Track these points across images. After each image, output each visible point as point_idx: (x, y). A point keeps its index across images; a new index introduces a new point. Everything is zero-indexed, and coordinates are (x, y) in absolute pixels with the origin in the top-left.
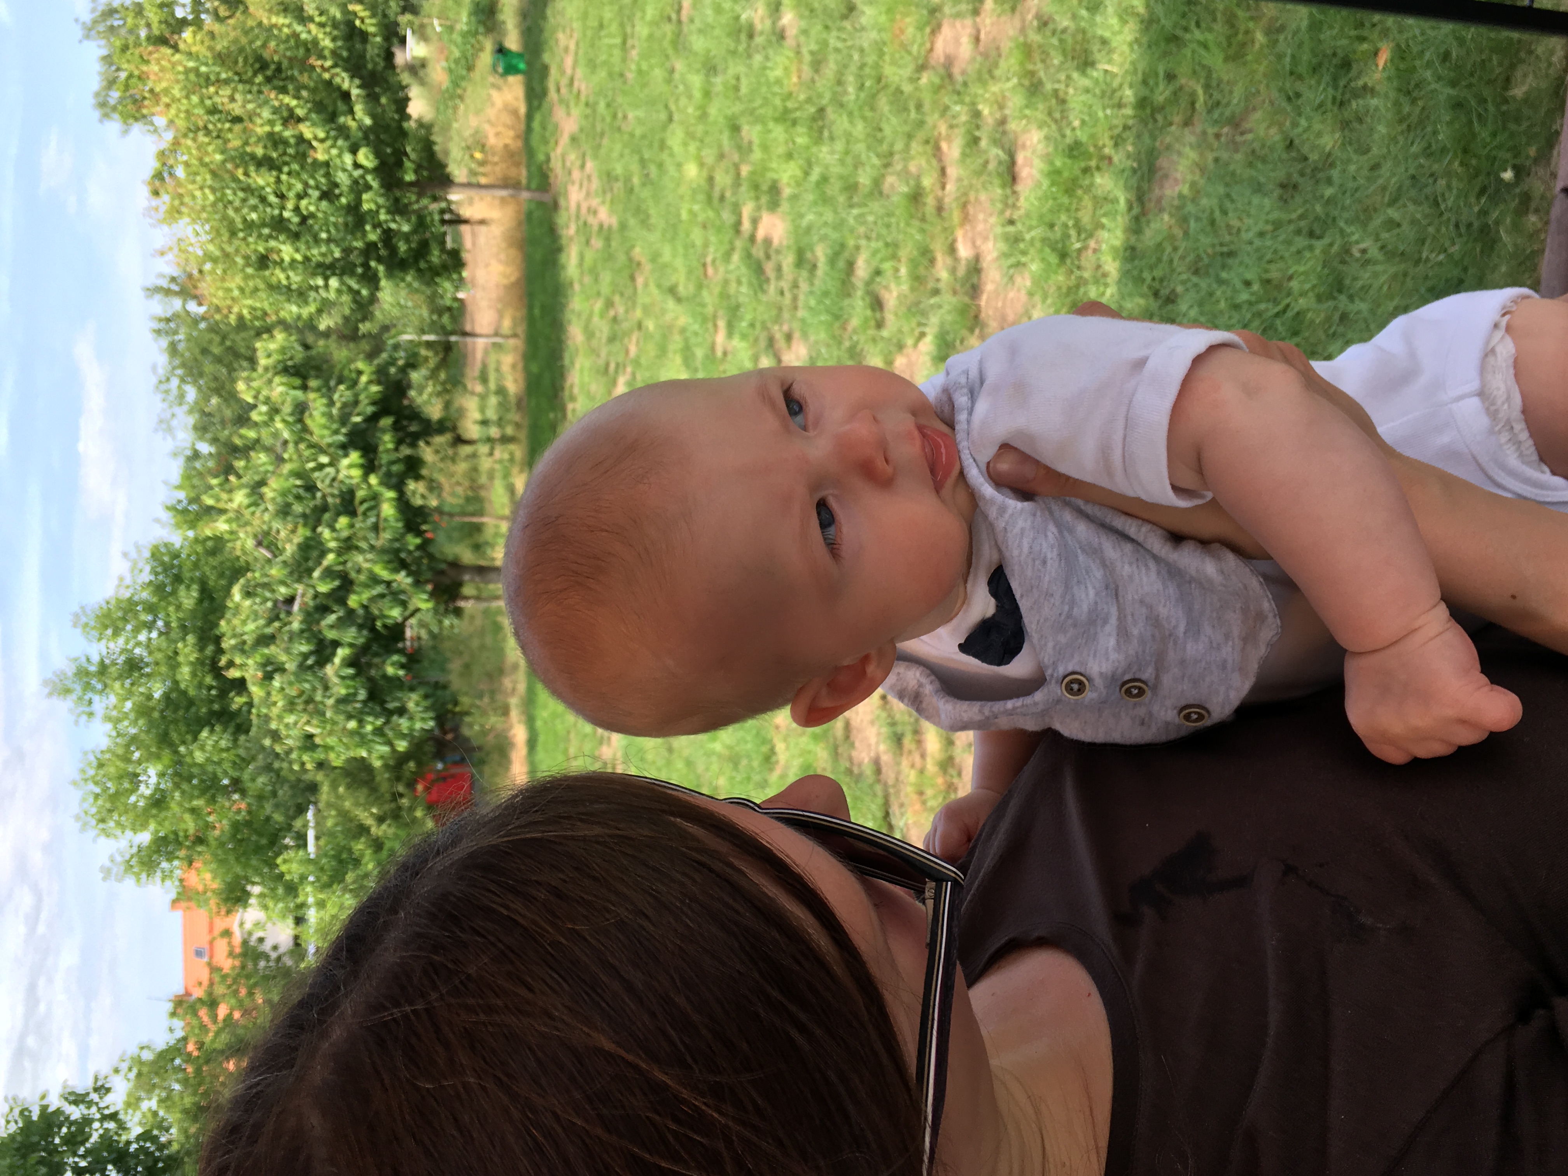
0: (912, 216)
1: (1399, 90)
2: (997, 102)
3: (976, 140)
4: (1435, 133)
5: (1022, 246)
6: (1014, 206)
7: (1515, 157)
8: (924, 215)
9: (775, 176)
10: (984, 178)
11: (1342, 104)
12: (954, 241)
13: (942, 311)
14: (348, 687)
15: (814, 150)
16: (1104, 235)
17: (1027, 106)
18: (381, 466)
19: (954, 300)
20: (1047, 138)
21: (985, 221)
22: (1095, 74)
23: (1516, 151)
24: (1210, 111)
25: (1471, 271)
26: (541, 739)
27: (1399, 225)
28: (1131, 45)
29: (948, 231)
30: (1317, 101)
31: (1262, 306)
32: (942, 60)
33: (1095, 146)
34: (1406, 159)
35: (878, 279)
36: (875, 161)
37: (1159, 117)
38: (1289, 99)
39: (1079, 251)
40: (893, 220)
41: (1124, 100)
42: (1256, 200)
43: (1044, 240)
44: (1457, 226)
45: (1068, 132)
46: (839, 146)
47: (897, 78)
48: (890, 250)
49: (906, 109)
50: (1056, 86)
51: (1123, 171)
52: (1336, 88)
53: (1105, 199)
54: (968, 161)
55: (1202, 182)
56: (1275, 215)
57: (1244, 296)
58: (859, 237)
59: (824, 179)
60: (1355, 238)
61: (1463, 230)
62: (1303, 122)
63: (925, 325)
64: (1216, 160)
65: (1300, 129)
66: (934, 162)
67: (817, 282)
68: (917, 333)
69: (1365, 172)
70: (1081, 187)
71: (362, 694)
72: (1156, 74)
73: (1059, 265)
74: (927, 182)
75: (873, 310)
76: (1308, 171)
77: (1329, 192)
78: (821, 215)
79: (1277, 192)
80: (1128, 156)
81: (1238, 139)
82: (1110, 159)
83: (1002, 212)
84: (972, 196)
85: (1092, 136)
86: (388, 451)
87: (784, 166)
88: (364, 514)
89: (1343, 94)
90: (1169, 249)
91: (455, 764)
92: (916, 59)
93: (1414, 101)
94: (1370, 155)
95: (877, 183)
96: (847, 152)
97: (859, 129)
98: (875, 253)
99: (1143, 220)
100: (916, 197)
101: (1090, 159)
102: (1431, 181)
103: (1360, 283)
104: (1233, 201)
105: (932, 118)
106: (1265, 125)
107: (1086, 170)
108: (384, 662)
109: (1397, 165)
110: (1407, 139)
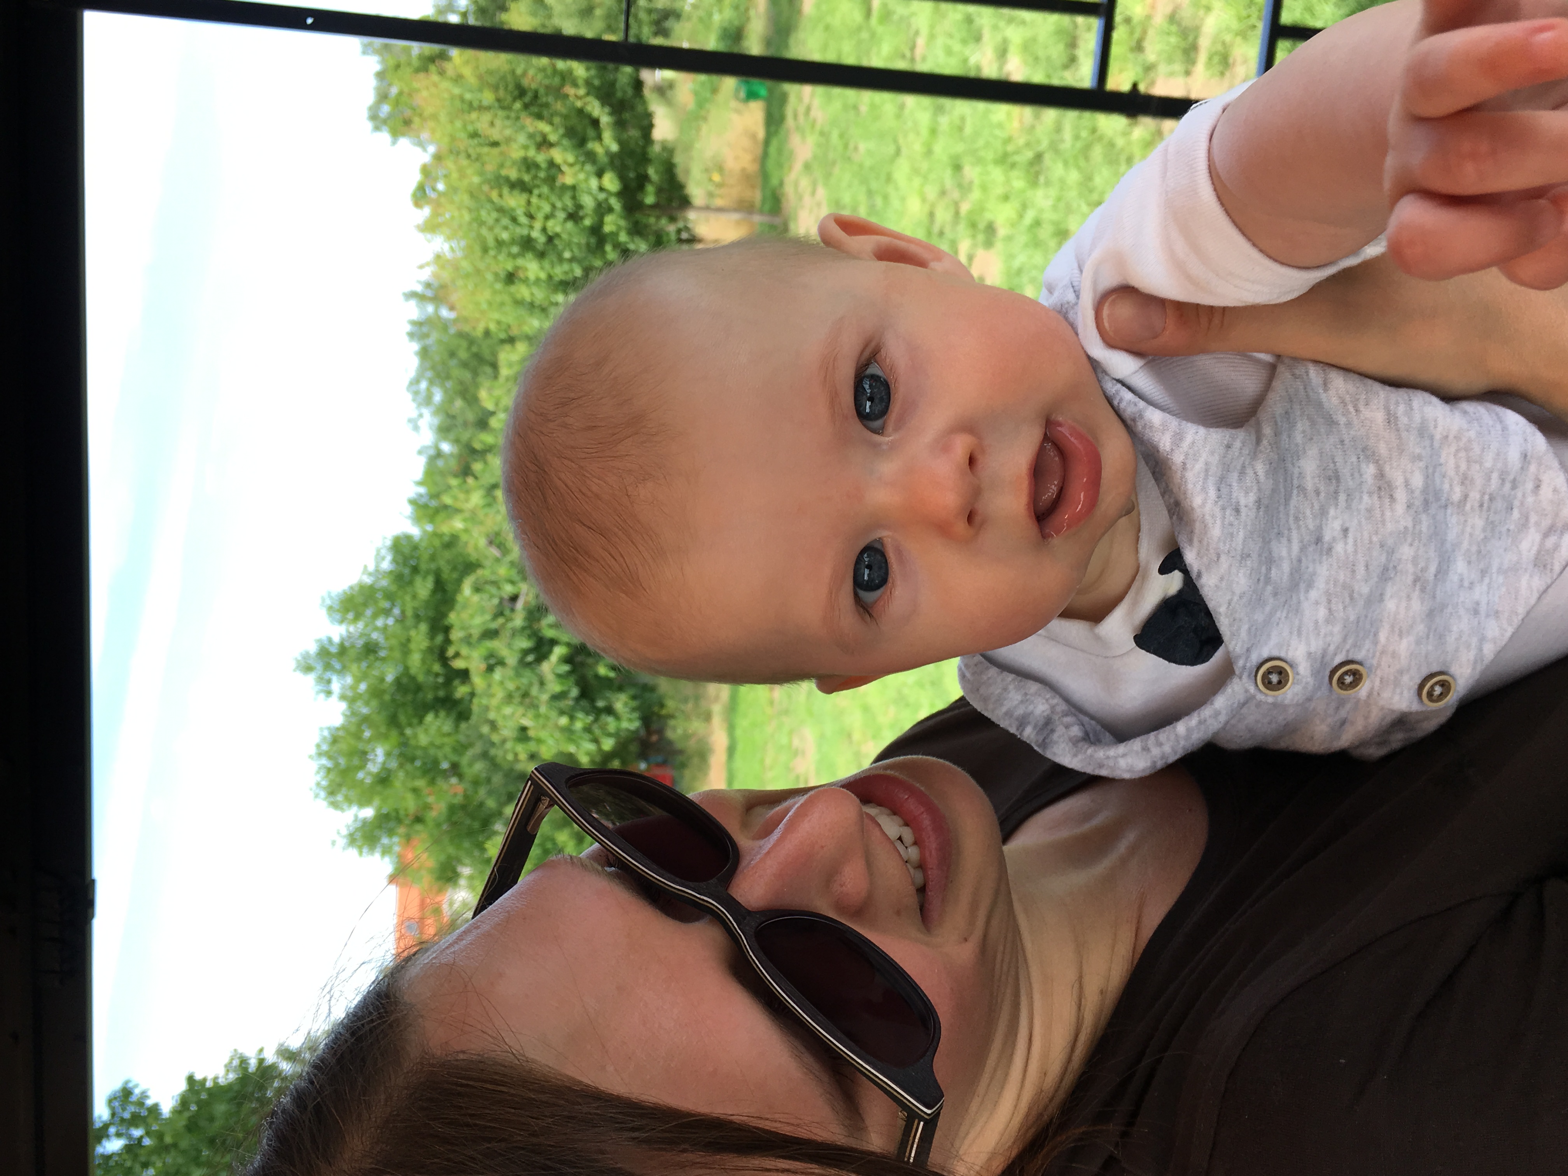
9: (991, 216)
14: (562, 684)
15: (1030, 193)
26: (740, 747)
59: (1037, 223)
71: (575, 692)
78: (1031, 257)
87: (1001, 208)
91: (659, 765)
96: (1059, 199)
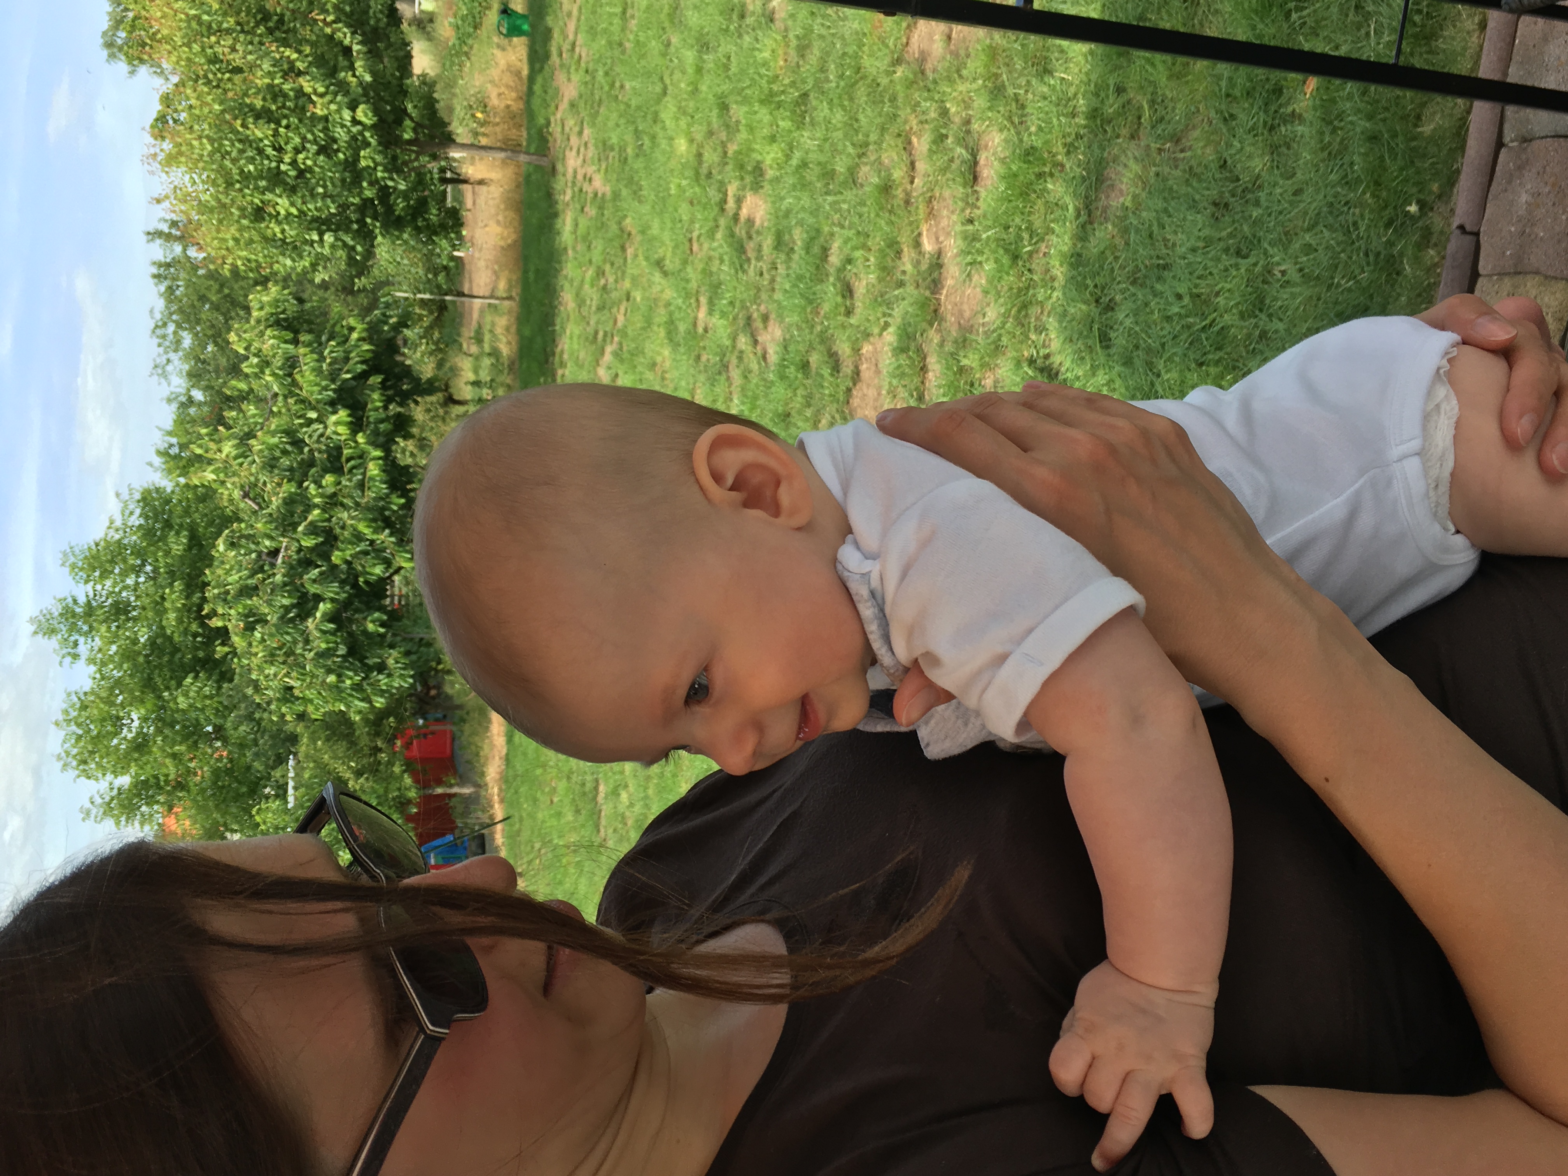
0: (882, 208)
1: (1323, 119)
2: (964, 102)
3: (943, 138)
4: (1352, 164)
5: (978, 245)
6: (974, 206)
7: (1420, 192)
8: (892, 206)
9: (759, 158)
10: (949, 175)
11: (1272, 128)
12: (920, 234)
13: (906, 302)
14: (328, 643)
15: (796, 134)
16: (1054, 239)
17: (990, 109)
18: (369, 423)
19: (916, 292)
20: (1006, 141)
21: (949, 218)
22: (1052, 82)
23: (1421, 186)
24: (1153, 127)
25: (1377, 299)
27: (1316, 250)
28: (1085, 56)
29: (914, 225)
30: (1251, 123)
31: (1191, 320)
32: (916, 55)
33: (1050, 153)
34: (1326, 187)
35: (849, 267)
36: (850, 150)
37: (1108, 128)
38: (1225, 119)
39: (1031, 254)
40: (865, 209)
41: (1078, 109)
42: (1190, 217)
43: (997, 240)
44: (1367, 254)
45: (1025, 139)
46: (819, 132)
47: (874, 71)
48: (862, 239)
49: (881, 102)
50: (1017, 91)
51: (1074, 177)
52: (1266, 112)
53: (1057, 204)
54: (935, 157)
55: (1144, 195)
56: (1206, 232)
57: (1176, 309)
58: (834, 224)
59: (804, 164)
60: (1276, 259)
61: (1371, 258)
62: (1236, 144)
63: (890, 315)
64: (1157, 175)
65: (1233, 151)
66: (905, 155)
67: (793, 265)
68: (882, 321)
69: (1288, 196)
70: (1035, 192)
71: (342, 650)
72: (1108, 86)
73: (1011, 267)
74: (898, 174)
75: (844, 297)
76: (1240, 189)
77: (1256, 213)
79: (1211, 209)
80: (1079, 166)
81: (1178, 155)
82: (1062, 166)
83: (963, 210)
84: (937, 191)
85: (1046, 142)
86: (376, 409)
87: (768, 148)
88: (350, 471)
89: (1273, 119)
90: (1111, 259)
91: (436, 721)
92: (892, 52)
93: (1334, 131)
94: (1294, 180)
95: (852, 171)
96: (826, 140)
97: (839, 117)
98: (847, 240)
99: (1089, 227)
100: (886, 188)
101: (1044, 165)
102: (1346, 209)
103: (1279, 303)
104: (1169, 216)
105: (904, 113)
106: (1201, 144)
107: (1040, 175)
108: (365, 618)
109: (1318, 191)
110: (1327, 166)
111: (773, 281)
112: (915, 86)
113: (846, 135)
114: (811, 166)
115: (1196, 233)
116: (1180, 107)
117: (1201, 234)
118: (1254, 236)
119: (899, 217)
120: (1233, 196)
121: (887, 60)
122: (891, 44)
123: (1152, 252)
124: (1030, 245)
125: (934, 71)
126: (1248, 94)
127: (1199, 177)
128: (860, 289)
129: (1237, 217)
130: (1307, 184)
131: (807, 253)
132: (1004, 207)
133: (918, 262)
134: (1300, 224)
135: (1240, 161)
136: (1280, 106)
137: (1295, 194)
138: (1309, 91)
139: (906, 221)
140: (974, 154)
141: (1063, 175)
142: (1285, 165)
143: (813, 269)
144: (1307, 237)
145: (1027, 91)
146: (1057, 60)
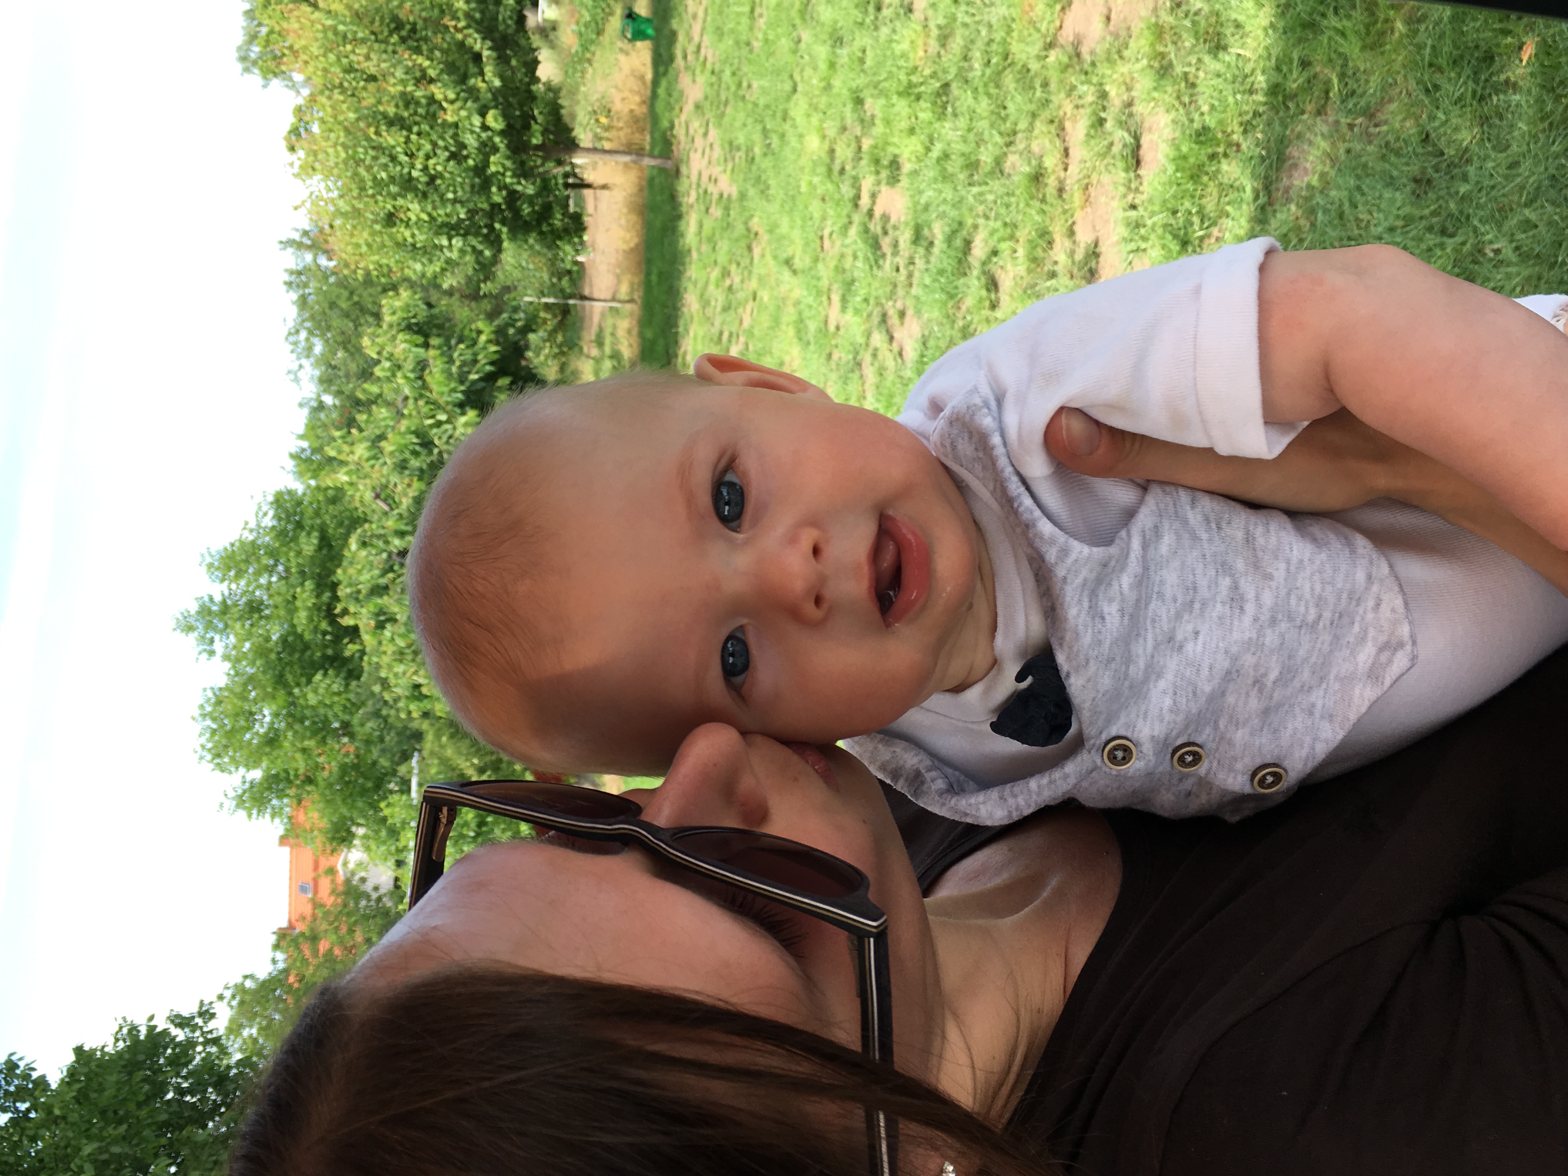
0: (1032, 198)
1: (1543, 87)
2: (1125, 84)
3: (1101, 122)
5: (1143, 231)
6: (1137, 190)
8: (1044, 196)
9: (897, 151)
10: (1108, 160)
11: (1482, 99)
12: (1074, 223)
15: (937, 125)
16: (1227, 223)
17: (1155, 89)
20: (1174, 122)
21: (1107, 204)
22: (1227, 58)
24: (1343, 102)
27: (1536, 226)
28: (1265, 29)
29: (1068, 213)
30: (1457, 94)
32: (1071, 39)
33: (1224, 132)
34: (1547, 158)
35: (995, 259)
36: (998, 139)
37: (1291, 105)
38: (1427, 91)
39: (1202, 239)
40: (1013, 199)
41: (1256, 86)
42: (1387, 195)
43: (1165, 226)
45: (1196, 117)
46: (962, 122)
47: (1024, 57)
48: (1009, 230)
49: (1032, 88)
50: (1187, 69)
51: (1251, 158)
52: (1476, 82)
53: (1232, 186)
54: (1093, 142)
55: (1333, 173)
56: (1407, 210)
58: (978, 216)
59: (946, 156)
60: (1489, 237)
62: (1441, 115)
64: (1348, 151)
65: (1437, 124)
66: (1058, 142)
67: (933, 259)
69: (1502, 170)
70: (1207, 174)
72: (1291, 61)
73: (1179, 252)
74: (1051, 162)
75: (988, 290)
76: (1444, 165)
77: (1463, 189)
78: (941, 192)
79: (1410, 187)
80: (1257, 145)
81: (1372, 130)
82: (1238, 145)
83: (1125, 196)
84: (1094, 177)
85: (1221, 122)
87: (906, 141)
89: (1484, 88)
92: (1045, 36)
93: (1557, 99)
94: (1509, 152)
95: (998, 162)
96: (970, 130)
97: (984, 106)
98: (992, 233)
99: (1269, 209)
100: (1037, 177)
101: (1218, 145)
104: (1363, 194)
105: (1058, 98)
106: (1400, 117)
107: (1213, 157)
109: (1536, 164)
110: (1548, 137)
111: (910, 276)
112: (1070, 70)
113: (992, 126)
114: (953, 157)
115: (1395, 212)
116: (1375, 81)
117: (1400, 212)
118: (1461, 212)
119: (1052, 205)
120: (1437, 171)
121: (1039, 45)
122: (1043, 29)
123: (1343, 234)
124: (1201, 229)
125: (1092, 53)
126: (1455, 62)
127: (1398, 153)
128: (1006, 282)
129: (1442, 193)
130: (1524, 157)
131: (949, 246)
132: (1172, 191)
133: (1072, 253)
134: (1516, 198)
135: (1445, 134)
136: (1492, 74)
137: (1510, 167)
138: (1525, 59)
139: (1060, 210)
140: (1137, 138)
141: (1239, 154)
142: (1498, 137)
143: (954, 263)
144: (1527, 212)
145: (1198, 69)
146: (1233, 35)
